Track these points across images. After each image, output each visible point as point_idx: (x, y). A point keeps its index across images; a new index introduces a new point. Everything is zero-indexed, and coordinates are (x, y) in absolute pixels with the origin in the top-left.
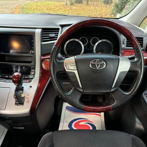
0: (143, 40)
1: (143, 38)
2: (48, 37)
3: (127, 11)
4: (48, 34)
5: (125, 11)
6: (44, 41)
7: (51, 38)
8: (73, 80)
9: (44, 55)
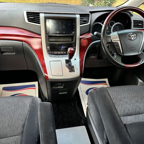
0: (143, 23)
1: (143, 21)
2: (83, 21)
3: (98, 1)
4: (83, 18)
5: (97, 2)
6: (81, 24)
7: (85, 21)
8: (117, 48)
9: (81, 35)
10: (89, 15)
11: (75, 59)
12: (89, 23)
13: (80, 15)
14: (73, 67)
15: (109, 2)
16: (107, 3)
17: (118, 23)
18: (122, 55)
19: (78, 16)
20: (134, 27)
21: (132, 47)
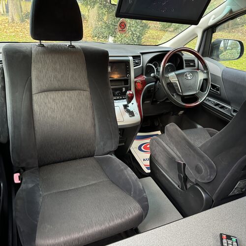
0: (195, 62)
1: (194, 60)
2: (135, 63)
4: (135, 60)
6: (134, 66)
7: (137, 63)
8: (176, 88)
9: (135, 78)
10: (140, 56)
11: (133, 104)
12: (141, 65)
13: (133, 57)
14: (132, 112)
15: (138, 34)
16: (135, 35)
17: (170, 64)
18: (181, 94)
19: (131, 58)
20: (186, 67)
21: (190, 87)
